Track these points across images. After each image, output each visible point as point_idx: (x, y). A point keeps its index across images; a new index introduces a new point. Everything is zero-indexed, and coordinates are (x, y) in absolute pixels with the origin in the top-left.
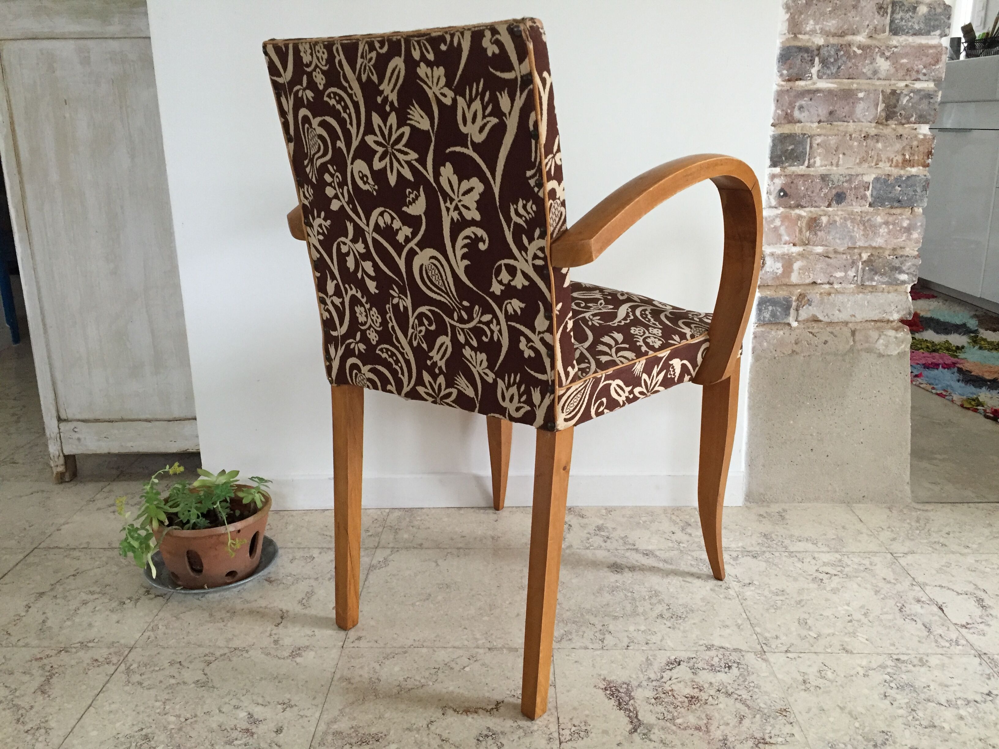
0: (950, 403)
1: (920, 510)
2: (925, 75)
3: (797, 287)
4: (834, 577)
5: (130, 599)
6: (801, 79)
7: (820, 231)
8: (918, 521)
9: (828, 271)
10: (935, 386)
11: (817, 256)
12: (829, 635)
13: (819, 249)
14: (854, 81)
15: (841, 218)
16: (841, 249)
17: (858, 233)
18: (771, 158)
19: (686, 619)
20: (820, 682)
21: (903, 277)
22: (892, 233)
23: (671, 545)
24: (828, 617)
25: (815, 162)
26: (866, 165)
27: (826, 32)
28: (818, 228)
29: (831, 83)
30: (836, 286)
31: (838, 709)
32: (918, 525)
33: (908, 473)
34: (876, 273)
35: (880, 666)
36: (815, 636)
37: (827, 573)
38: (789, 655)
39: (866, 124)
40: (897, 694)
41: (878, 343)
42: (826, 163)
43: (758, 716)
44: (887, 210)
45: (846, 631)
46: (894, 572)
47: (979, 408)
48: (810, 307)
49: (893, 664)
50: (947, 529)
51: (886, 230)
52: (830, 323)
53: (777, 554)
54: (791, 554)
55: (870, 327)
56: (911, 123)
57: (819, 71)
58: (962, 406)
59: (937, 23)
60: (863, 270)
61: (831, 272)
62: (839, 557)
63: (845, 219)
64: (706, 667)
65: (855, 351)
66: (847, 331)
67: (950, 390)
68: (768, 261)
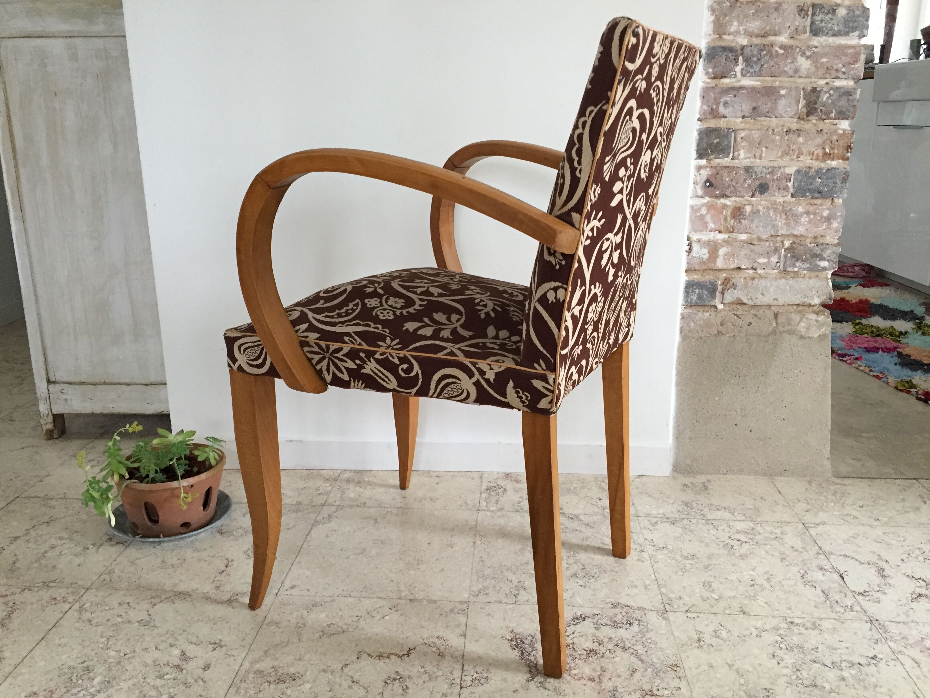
0: (885, 385)
1: (838, 484)
2: (844, 73)
3: (723, 272)
4: (744, 544)
5: (94, 545)
6: (725, 77)
7: (744, 219)
8: (834, 494)
9: (752, 257)
10: (873, 369)
11: (742, 243)
12: (730, 598)
13: (744, 237)
14: (777, 78)
15: (764, 208)
16: (764, 237)
17: (780, 222)
18: (698, 151)
19: (598, 579)
20: (715, 641)
21: (824, 264)
22: (813, 222)
23: (596, 510)
24: (732, 580)
25: (739, 155)
26: (788, 158)
27: (750, 32)
28: (742, 216)
29: (755, 81)
30: (760, 271)
31: (726, 667)
32: (834, 497)
33: (828, 449)
34: (797, 260)
35: (774, 628)
36: (717, 598)
37: (738, 540)
38: (689, 615)
39: (787, 119)
40: (785, 654)
41: (800, 325)
42: (750, 155)
43: (649, 670)
44: (809, 201)
45: (747, 595)
46: (803, 541)
47: (912, 390)
48: (735, 291)
49: (786, 626)
50: (861, 503)
51: (807, 219)
52: (754, 306)
53: (694, 521)
54: (708, 522)
55: (792, 310)
56: (831, 119)
57: (742, 69)
58: (896, 388)
59: (855, 24)
60: (786, 257)
61: (754, 258)
62: (753, 526)
63: (768, 208)
64: (609, 623)
65: (778, 333)
66: (770, 314)
67: (886, 373)
68: (695, 247)
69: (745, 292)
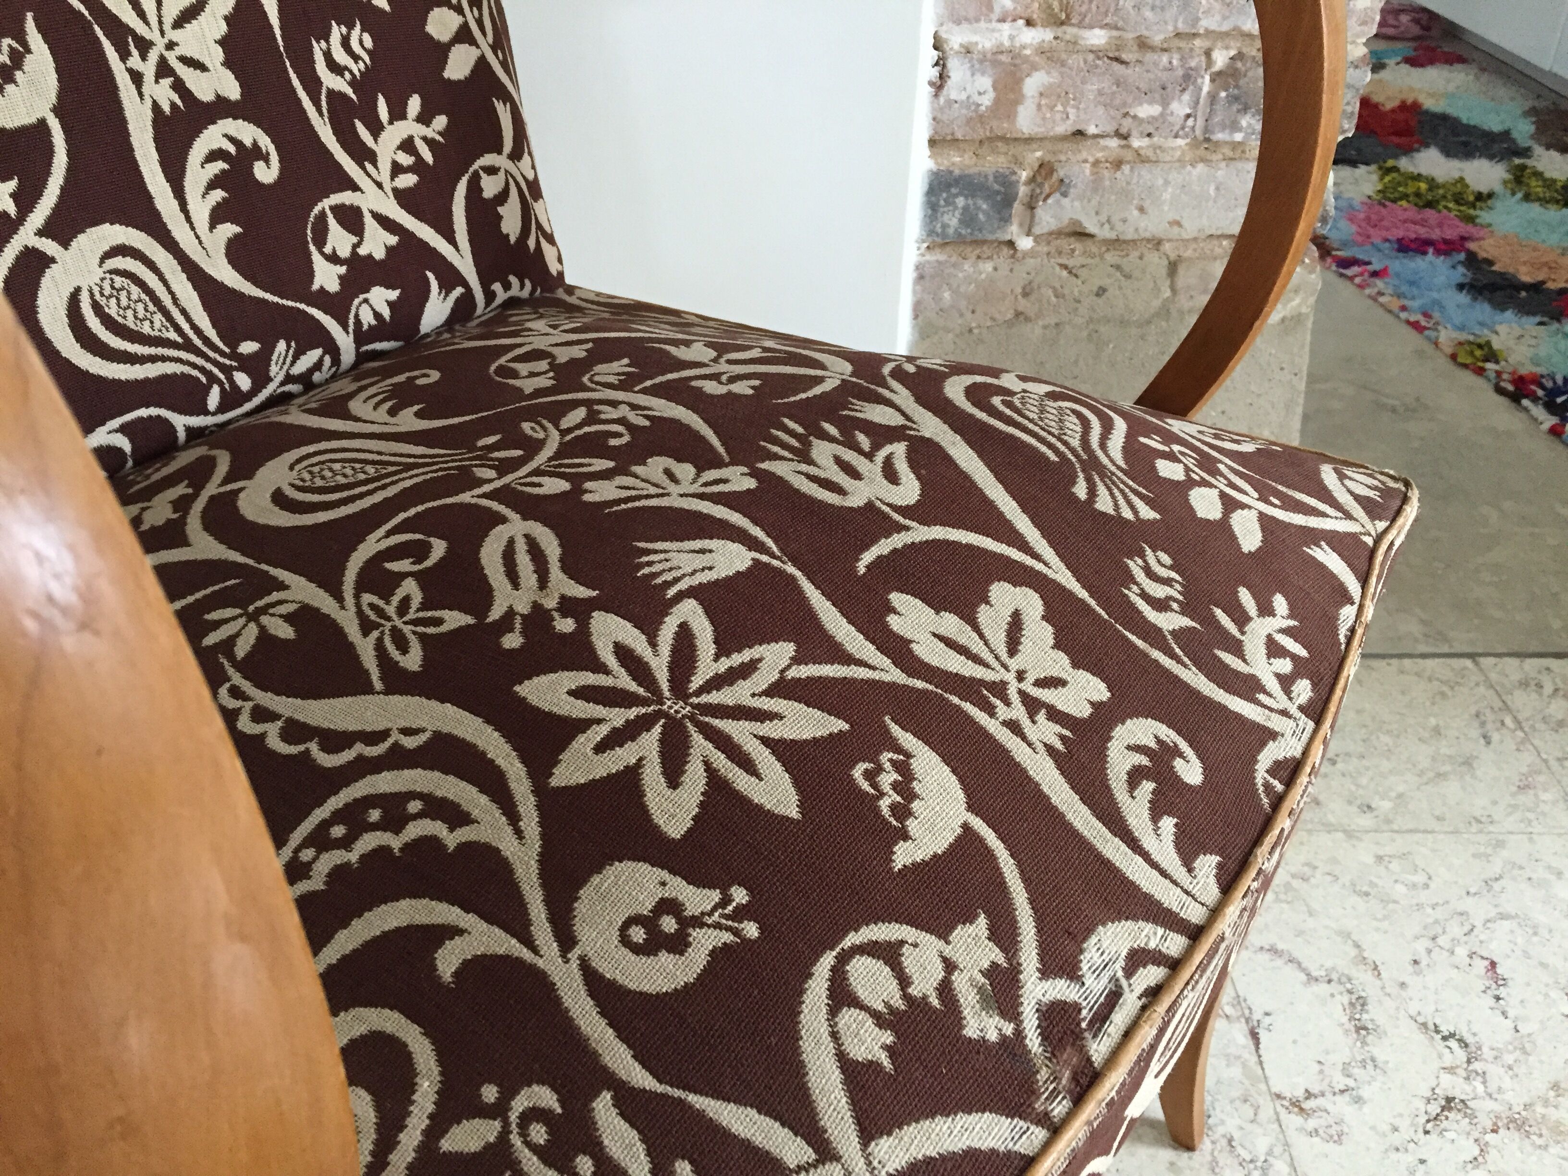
0: (1429, 349)
3: (1032, 146)
9: (1117, 102)
10: (1409, 303)
11: (1091, 57)
13: (1096, 38)
16: (1157, 39)
30: (1136, 142)
47: (1489, 365)
48: (1066, 201)
52: (1116, 243)
55: (1218, 251)
58: (1454, 357)
60: (1213, 98)
65: (1174, 313)
66: (1156, 263)
67: (1436, 315)
68: (957, 70)
69: (1094, 202)
